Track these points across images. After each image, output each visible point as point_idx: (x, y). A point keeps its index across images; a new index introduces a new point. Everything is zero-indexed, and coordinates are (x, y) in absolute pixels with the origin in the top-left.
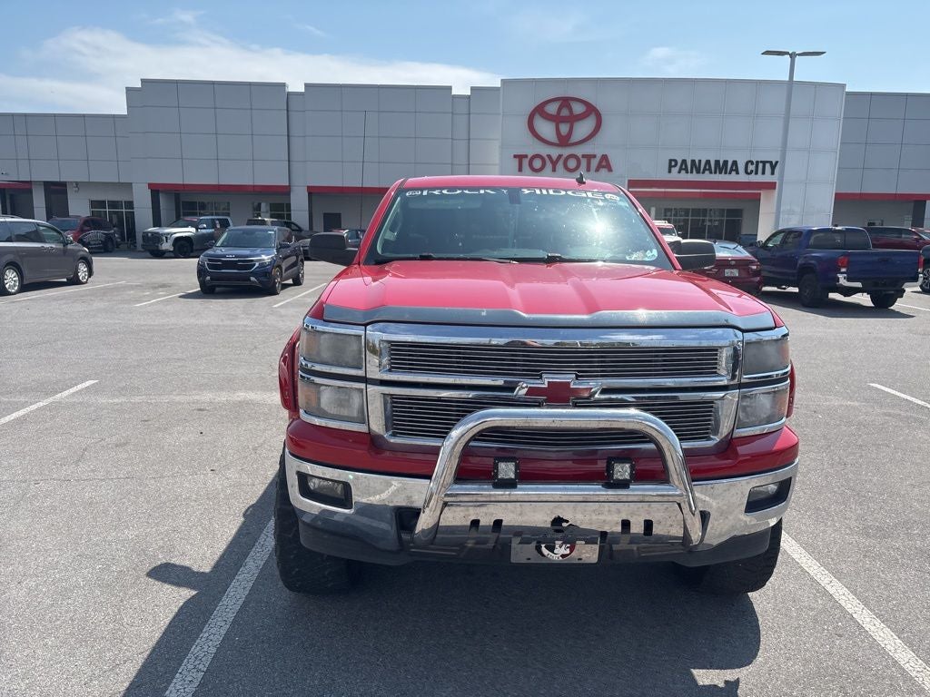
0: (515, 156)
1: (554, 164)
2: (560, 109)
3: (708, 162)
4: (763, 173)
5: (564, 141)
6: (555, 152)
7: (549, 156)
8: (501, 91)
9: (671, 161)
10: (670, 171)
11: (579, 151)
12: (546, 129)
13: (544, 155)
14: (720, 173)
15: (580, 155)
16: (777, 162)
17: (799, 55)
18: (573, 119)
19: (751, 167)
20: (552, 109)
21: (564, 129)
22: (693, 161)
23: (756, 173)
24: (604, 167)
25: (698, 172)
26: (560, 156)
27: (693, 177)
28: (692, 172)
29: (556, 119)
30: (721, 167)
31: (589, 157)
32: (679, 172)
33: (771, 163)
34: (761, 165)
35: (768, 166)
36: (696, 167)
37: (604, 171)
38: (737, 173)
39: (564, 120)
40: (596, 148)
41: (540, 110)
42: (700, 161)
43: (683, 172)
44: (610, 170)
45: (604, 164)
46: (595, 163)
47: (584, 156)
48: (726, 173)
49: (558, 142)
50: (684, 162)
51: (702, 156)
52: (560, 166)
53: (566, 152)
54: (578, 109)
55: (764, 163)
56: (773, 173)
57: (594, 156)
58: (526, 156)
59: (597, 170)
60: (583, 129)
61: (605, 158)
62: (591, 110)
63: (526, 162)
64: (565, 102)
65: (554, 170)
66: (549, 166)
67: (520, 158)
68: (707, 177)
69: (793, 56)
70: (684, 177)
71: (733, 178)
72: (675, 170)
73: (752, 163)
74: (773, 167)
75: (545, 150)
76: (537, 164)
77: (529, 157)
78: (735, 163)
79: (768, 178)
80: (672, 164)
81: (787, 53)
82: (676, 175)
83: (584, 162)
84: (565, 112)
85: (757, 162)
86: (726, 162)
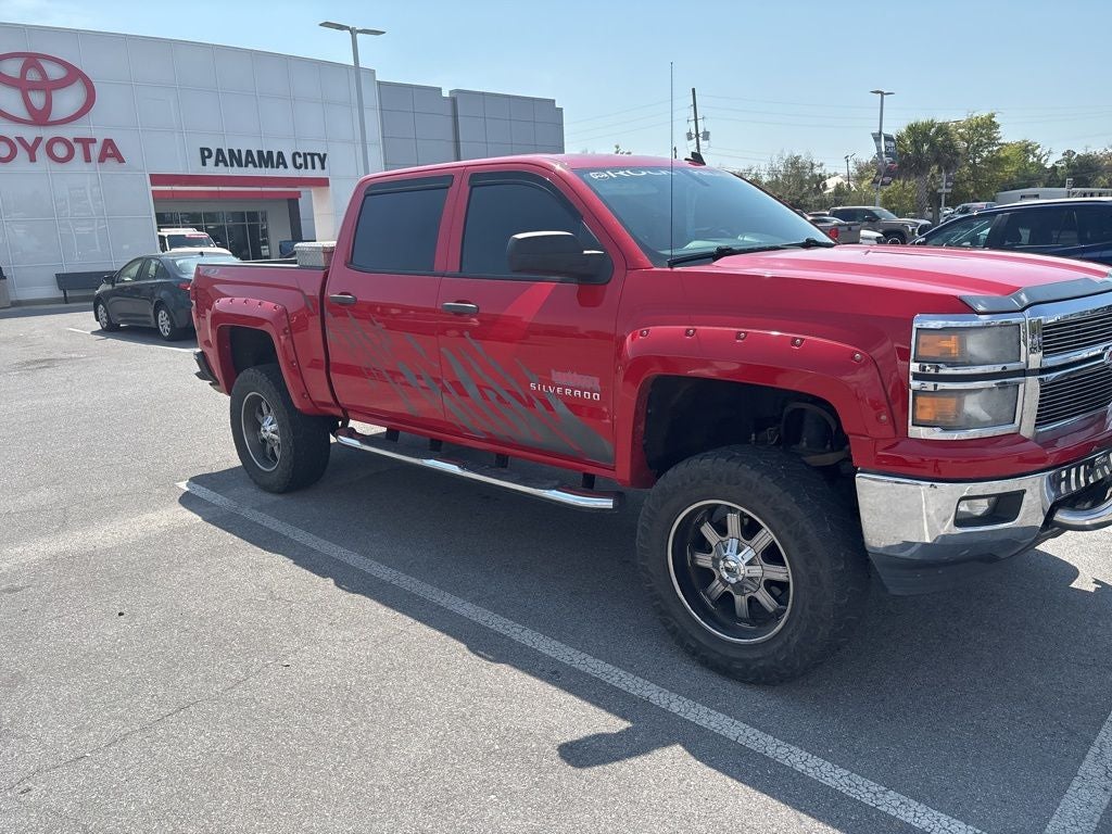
1: (31, 151)
2: (24, 71)
3: (249, 153)
4: (314, 168)
5: (40, 118)
6: (30, 134)
7: (20, 139)
9: (202, 150)
10: (204, 164)
11: (69, 132)
12: (8, 100)
13: (13, 138)
14: (267, 167)
15: (71, 140)
16: (325, 155)
17: (361, 32)
18: (49, 87)
19: (300, 161)
20: (10, 69)
21: (38, 99)
22: (231, 151)
23: (306, 168)
24: (110, 157)
25: (240, 165)
26: (38, 140)
27: (235, 171)
28: (232, 165)
29: (21, 85)
30: (266, 159)
31: (86, 143)
32: (217, 165)
33: (319, 155)
34: (309, 158)
35: (316, 158)
36: (235, 158)
37: (111, 163)
38: (286, 167)
39: (35, 87)
40: (94, 128)
42: (239, 151)
43: (221, 164)
44: (121, 160)
45: (109, 151)
46: (95, 150)
47: (76, 140)
48: (273, 167)
49: (31, 119)
50: (220, 151)
51: (242, 145)
52: (41, 152)
53: (47, 133)
54: (55, 72)
55: (312, 155)
56: (323, 168)
57: (94, 141)
59: (102, 160)
60: (67, 101)
61: (109, 143)
62: (74, 75)
64: (32, 60)
65: (33, 159)
66: (22, 154)
68: (251, 171)
69: (353, 32)
70: (222, 171)
71: (280, 172)
72: (211, 162)
73: (300, 156)
74: (322, 160)
75: (10, 130)
78: (280, 154)
79: (317, 173)
80: (205, 154)
81: (347, 28)
82: (211, 169)
83: (78, 148)
84: (33, 76)
85: (304, 154)
86: (270, 153)
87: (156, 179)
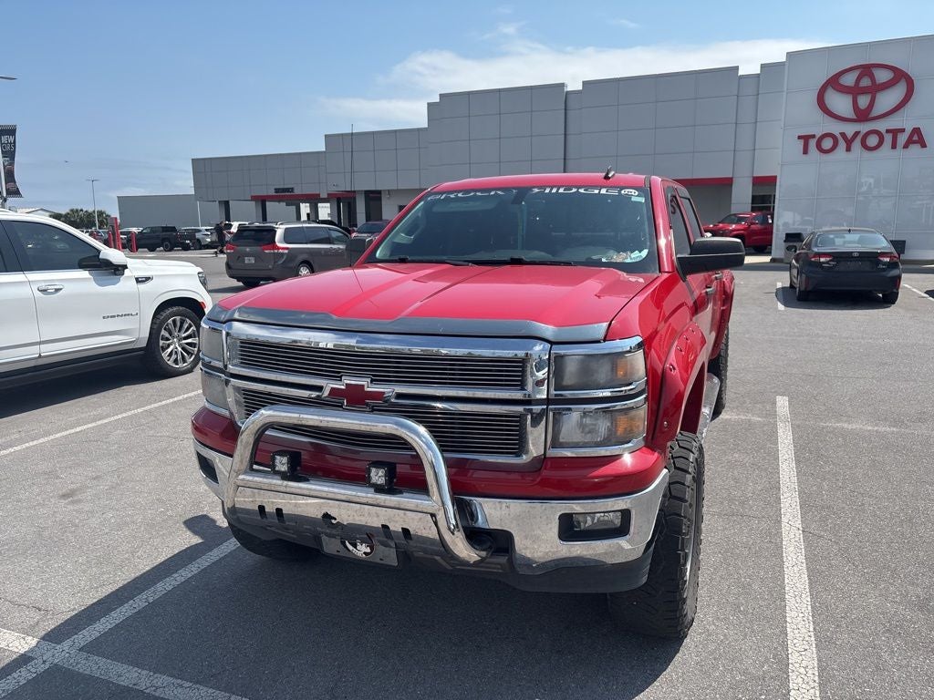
0: (800, 137)
1: (849, 142)
2: (859, 79)
5: (862, 116)
6: (850, 129)
7: (843, 135)
8: (786, 67)
11: (882, 126)
12: (840, 104)
13: (837, 133)
15: (883, 131)
18: (876, 89)
20: (849, 80)
21: (863, 101)
24: (915, 142)
26: (857, 134)
29: (854, 91)
31: (895, 133)
37: (915, 148)
39: (864, 91)
40: (905, 121)
41: (834, 82)
44: (924, 145)
45: (915, 138)
46: (902, 139)
47: (888, 131)
49: (855, 117)
52: (857, 144)
53: (864, 128)
54: (882, 76)
57: (903, 130)
58: (813, 136)
59: (906, 146)
60: (887, 100)
61: (917, 131)
62: (900, 76)
63: (813, 143)
64: (866, 70)
65: (848, 149)
66: (842, 144)
67: (806, 139)
75: (836, 128)
76: (827, 144)
77: (818, 136)
83: (888, 138)
84: (866, 82)
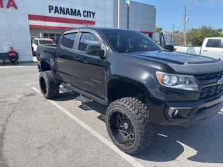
3: (67, 9)
4: (90, 17)
9: (50, 6)
10: (50, 12)
14: (74, 15)
19: (86, 14)
22: (61, 8)
23: (88, 17)
24: (12, 6)
25: (64, 14)
27: (62, 16)
28: (61, 13)
30: (74, 12)
32: (55, 13)
33: (92, 12)
35: (91, 14)
36: (62, 11)
37: (11, 9)
38: (81, 16)
42: (64, 8)
43: (57, 13)
44: (16, 8)
45: (11, 3)
46: (5, 3)
48: (76, 15)
50: (56, 8)
51: (65, 6)
55: (90, 12)
56: (94, 18)
59: (8, 7)
68: (68, 16)
70: (57, 15)
71: (78, 18)
72: (53, 11)
74: (94, 14)
78: (79, 11)
79: (91, 19)
80: (50, 8)
82: (53, 14)
85: (87, 12)
86: (75, 10)
87: (31, 17)
